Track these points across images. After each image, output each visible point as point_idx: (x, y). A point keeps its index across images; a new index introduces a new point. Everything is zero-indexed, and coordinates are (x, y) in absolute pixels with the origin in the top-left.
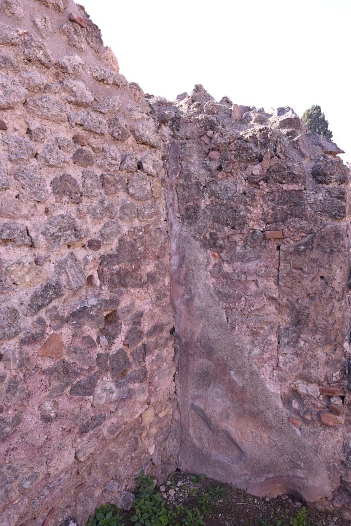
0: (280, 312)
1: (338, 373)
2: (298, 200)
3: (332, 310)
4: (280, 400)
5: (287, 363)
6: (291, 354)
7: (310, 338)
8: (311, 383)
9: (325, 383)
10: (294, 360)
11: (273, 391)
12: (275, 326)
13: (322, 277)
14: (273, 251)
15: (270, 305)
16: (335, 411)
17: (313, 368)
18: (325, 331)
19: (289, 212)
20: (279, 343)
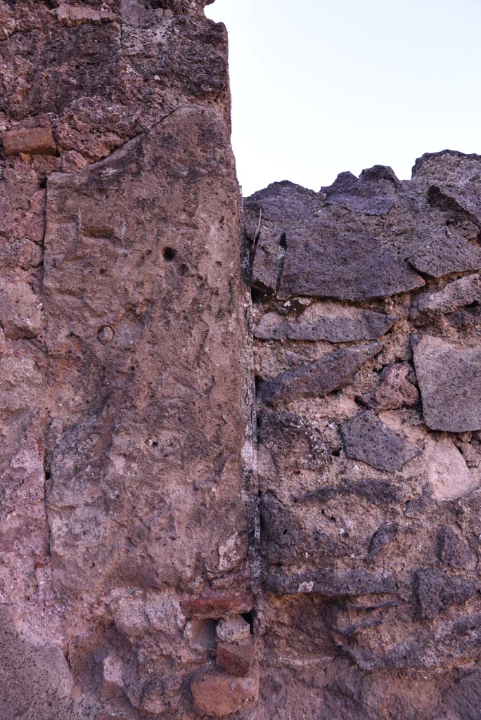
0: (50, 377)
1: (231, 542)
2: (100, 49)
3: (202, 346)
4: (63, 666)
5: (76, 537)
6: (87, 504)
7: (142, 445)
8: (156, 589)
9: (197, 583)
10: (98, 524)
11: (36, 640)
12: (35, 423)
13: (169, 254)
14: (25, 186)
15: (16, 355)
16: (233, 666)
17: (158, 539)
18: (186, 416)
19: (74, 81)
20: (48, 475)
